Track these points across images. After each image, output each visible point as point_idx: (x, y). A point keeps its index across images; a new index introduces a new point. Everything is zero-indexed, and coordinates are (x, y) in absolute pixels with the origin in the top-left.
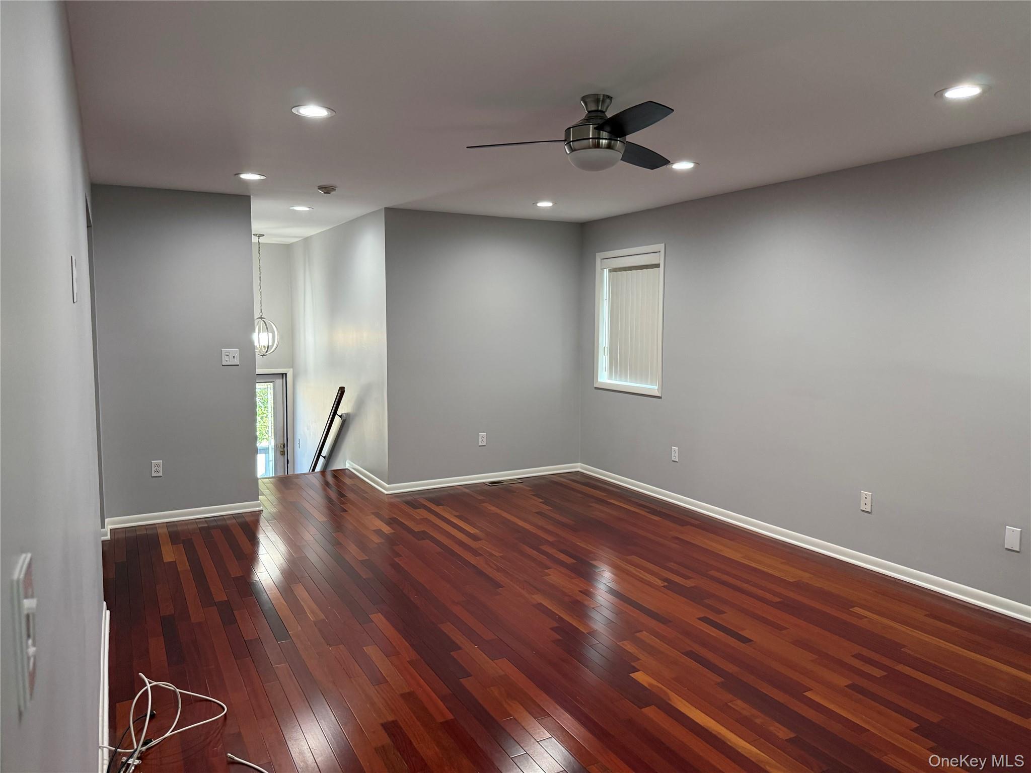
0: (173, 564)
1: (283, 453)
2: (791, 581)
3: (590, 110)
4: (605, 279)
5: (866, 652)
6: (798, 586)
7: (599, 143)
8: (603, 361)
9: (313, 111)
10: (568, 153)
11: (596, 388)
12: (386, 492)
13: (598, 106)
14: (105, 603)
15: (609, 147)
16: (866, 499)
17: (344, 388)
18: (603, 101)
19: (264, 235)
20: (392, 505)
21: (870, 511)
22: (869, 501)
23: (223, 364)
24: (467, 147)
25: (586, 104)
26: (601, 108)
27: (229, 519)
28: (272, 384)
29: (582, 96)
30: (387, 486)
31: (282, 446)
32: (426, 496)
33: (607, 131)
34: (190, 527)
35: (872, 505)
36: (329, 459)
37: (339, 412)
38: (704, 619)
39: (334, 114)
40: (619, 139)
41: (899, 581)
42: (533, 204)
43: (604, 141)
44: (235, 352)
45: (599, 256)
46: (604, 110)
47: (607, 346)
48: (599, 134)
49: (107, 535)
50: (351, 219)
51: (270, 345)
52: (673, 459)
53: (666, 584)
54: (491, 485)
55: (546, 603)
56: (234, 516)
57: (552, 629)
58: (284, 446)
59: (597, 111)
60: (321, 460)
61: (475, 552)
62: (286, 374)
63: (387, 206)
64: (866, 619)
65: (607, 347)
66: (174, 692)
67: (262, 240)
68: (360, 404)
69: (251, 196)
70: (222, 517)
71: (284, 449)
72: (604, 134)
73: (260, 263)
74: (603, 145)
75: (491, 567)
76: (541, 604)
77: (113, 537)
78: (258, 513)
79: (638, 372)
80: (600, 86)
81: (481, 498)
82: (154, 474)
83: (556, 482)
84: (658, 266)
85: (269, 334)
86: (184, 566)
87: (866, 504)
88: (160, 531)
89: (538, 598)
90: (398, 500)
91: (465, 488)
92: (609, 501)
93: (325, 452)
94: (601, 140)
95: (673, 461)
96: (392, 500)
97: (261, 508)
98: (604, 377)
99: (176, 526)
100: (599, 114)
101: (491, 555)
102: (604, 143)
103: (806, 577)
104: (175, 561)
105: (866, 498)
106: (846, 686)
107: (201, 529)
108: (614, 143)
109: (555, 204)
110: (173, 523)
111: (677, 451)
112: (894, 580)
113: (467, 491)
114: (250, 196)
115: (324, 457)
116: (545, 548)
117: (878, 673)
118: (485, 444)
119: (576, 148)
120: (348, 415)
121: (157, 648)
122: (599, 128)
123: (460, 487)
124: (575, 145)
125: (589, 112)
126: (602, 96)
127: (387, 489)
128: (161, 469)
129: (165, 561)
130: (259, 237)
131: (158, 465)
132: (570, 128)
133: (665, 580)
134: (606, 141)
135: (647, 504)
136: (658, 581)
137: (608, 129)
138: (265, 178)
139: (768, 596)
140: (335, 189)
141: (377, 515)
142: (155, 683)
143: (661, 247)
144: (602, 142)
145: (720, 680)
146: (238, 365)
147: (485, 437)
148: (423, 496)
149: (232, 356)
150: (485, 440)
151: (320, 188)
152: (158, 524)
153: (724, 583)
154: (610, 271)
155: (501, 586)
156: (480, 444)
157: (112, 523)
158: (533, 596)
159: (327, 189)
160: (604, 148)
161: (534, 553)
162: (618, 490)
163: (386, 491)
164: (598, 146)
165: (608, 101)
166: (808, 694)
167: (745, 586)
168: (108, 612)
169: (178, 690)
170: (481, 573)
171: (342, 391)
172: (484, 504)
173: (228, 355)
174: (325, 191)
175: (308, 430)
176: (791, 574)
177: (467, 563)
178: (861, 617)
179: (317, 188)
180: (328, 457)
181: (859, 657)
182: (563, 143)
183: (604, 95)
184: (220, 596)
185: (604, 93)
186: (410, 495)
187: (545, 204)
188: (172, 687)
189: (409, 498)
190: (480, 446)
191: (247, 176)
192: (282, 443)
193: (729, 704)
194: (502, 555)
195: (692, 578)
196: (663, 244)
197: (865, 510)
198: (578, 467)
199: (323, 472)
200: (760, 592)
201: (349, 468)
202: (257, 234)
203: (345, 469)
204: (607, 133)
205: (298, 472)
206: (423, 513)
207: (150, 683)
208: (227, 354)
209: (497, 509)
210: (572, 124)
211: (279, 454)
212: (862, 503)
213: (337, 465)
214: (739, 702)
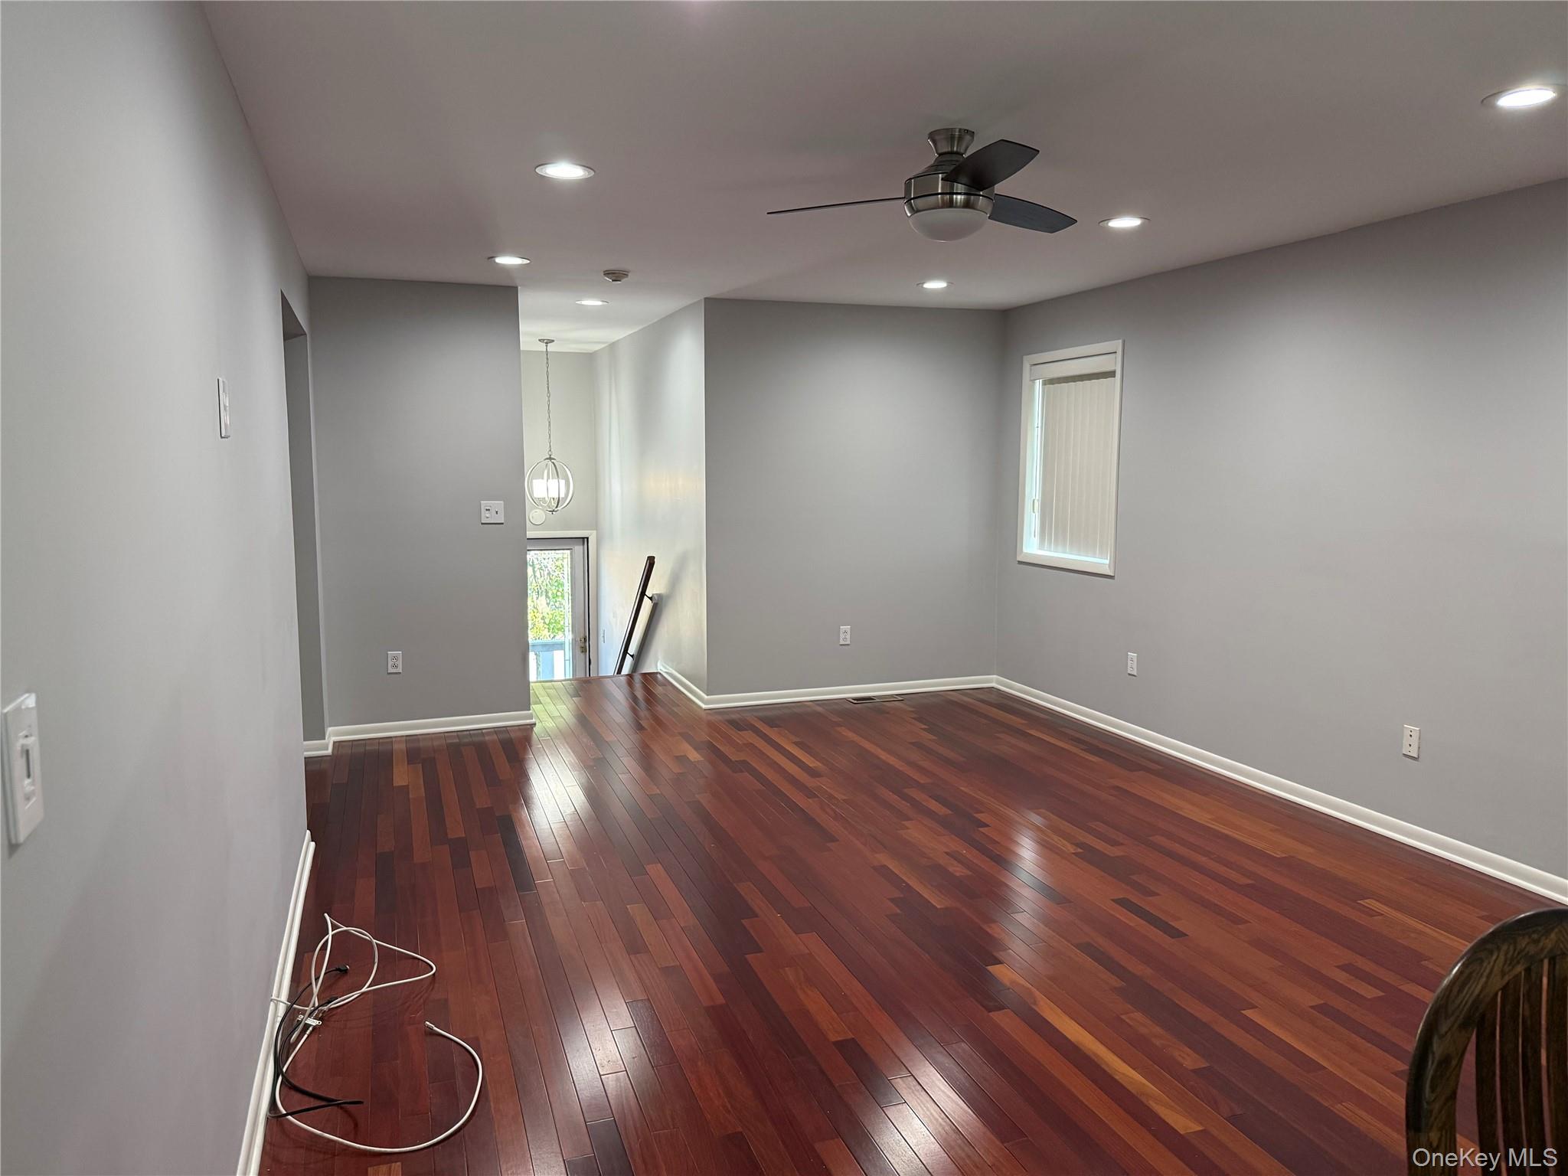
0: (405, 789)
1: (584, 650)
2: (1278, 856)
3: (940, 151)
4: (1036, 394)
5: (1361, 963)
6: (1289, 865)
7: (951, 200)
8: (1031, 520)
9: (565, 171)
10: (909, 215)
11: (1020, 563)
12: (704, 706)
13: (952, 146)
14: (308, 832)
15: (967, 205)
16: (1410, 738)
17: (654, 557)
18: (960, 138)
19: (553, 341)
20: (711, 725)
21: (1416, 756)
22: (1415, 741)
23: (483, 522)
24: (768, 213)
25: (934, 142)
26: (957, 148)
27: (488, 734)
28: (569, 551)
29: (928, 132)
30: (706, 697)
31: (583, 640)
32: (760, 714)
33: (963, 182)
34: (436, 743)
35: (1419, 748)
36: (638, 659)
37: (649, 593)
38: (1123, 903)
39: (592, 173)
40: (981, 193)
41: (1455, 866)
42: (918, 284)
43: (959, 197)
44: (499, 505)
45: (1028, 361)
46: (962, 151)
47: (1037, 498)
48: (952, 187)
49: (327, 749)
50: (663, 316)
51: (561, 497)
52: (1129, 672)
53: (1080, 850)
54: (856, 702)
55: (893, 866)
56: (497, 731)
57: (892, 900)
58: (585, 639)
59: (952, 153)
60: (629, 660)
61: (809, 793)
62: (588, 538)
63: (708, 295)
64: (1380, 917)
65: (1038, 500)
66: (370, 942)
67: (551, 348)
68: (675, 580)
69: (519, 288)
70: (480, 731)
71: (585, 645)
72: (959, 187)
73: (548, 381)
74: (959, 204)
75: (827, 813)
76: (884, 866)
77: (336, 752)
78: (529, 727)
79: (1081, 539)
80: (953, 117)
81: (836, 719)
82: (391, 670)
83: (956, 702)
84: (1112, 374)
85: (560, 480)
86: (418, 792)
87: (1410, 745)
88: (396, 747)
89: (883, 859)
90: (720, 718)
91: (818, 705)
92: (1028, 731)
93: (632, 649)
94: (955, 196)
95: (1129, 674)
96: (710, 718)
97: (534, 720)
98: (1033, 546)
99: (418, 740)
100: (955, 158)
101: (831, 797)
102: (959, 200)
103: (1305, 853)
104: (408, 785)
105: (1411, 736)
106: (1312, 1007)
107: (449, 746)
108: (974, 200)
109: (950, 284)
110: (416, 737)
111: (1135, 660)
112: (1448, 863)
113: (819, 709)
114: (517, 288)
115: (632, 656)
116: (913, 793)
117: (1370, 992)
118: (848, 642)
119: (920, 209)
120: (659, 596)
121: (365, 892)
122: (951, 178)
123: (811, 703)
124: (920, 203)
125: (940, 155)
126: (957, 130)
127: (704, 701)
128: (400, 663)
129: (394, 785)
130: (546, 343)
131: (395, 658)
132: (911, 179)
133: (1078, 845)
134: (963, 197)
135: (1082, 737)
136: (1068, 845)
137: (965, 180)
138: (528, 262)
139: (1233, 875)
140: (627, 275)
141: (687, 737)
142: (345, 928)
143: (1117, 345)
144: (956, 198)
145: (1116, 982)
146: (502, 524)
147: (849, 633)
148: (755, 714)
149: (494, 510)
150: (848, 637)
151: (607, 273)
152: (396, 737)
153: (1171, 854)
154: (1045, 383)
155: (833, 839)
156: (842, 642)
157: (335, 734)
158: (877, 855)
159: (616, 275)
160: (959, 207)
161: (892, 798)
162: (1047, 717)
163: (705, 704)
164: (951, 204)
165: (968, 137)
166: (1248, 1013)
167: (1202, 860)
168: (313, 844)
169: (375, 941)
170: (810, 821)
171: (651, 561)
172: (839, 729)
173: (489, 510)
174: (614, 278)
175: (614, 617)
176: (1280, 844)
177: (794, 806)
178: (1371, 913)
179: (602, 274)
180: (637, 656)
181: (1347, 968)
182: (903, 202)
183: (960, 129)
184: (456, 829)
185: (960, 127)
186: (738, 712)
187: (935, 285)
188: (368, 937)
189: (734, 716)
190: (841, 645)
191: (506, 260)
192: (582, 635)
193: (1123, 1017)
194: (845, 798)
195: (1122, 844)
196: (1121, 341)
197: (1409, 754)
198: (994, 681)
199: (630, 676)
200: (1222, 870)
201: (662, 672)
202: (544, 340)
203: (657, 673)
204: (963, 186)
205: (602, 674)
206: (749, 736)
207: (334, 927)
208: (488, 508)
209: (854, 735)
210: (918, 172)
211: (578, 651)
212: (1406, 743)
213: (648, 668)
214: (1138, 1016)
